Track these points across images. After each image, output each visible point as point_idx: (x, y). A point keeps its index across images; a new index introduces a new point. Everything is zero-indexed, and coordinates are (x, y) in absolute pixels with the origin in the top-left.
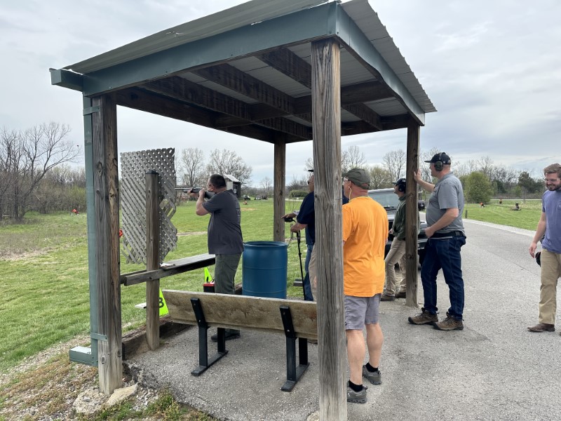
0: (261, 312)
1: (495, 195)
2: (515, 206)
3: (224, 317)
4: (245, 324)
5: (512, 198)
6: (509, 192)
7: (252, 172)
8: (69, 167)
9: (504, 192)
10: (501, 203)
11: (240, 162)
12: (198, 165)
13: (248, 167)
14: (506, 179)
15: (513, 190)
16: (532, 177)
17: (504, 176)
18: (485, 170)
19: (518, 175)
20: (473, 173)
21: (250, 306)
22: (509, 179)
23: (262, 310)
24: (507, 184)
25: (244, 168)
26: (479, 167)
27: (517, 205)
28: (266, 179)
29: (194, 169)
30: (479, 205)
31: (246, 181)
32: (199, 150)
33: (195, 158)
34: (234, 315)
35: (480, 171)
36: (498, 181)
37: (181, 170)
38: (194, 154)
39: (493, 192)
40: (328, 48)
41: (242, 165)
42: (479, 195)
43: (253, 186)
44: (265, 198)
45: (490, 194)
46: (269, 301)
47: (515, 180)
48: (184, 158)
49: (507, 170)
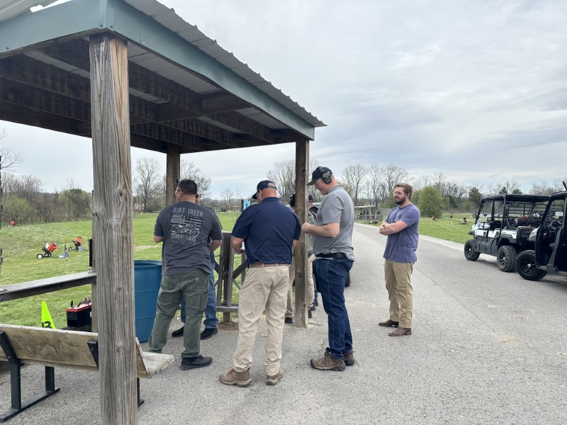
0: (71, 347)
1: (447, 209)
2: (462, 220)
3: (35, 352)
4: (58, 360)
5: (463, 212)
6: (460, 207)
7: (211, 184)
8: (12, 176)
9: (455, 207)
10: (451, 217)
11: (198, 173)
12: (154, 175)
13: (207, 179)
14: (458, 194)
15: (464, 204)
16: (481, 193)
17: (456, 191)
18: (438, 185)
19: (468, 191)
20: (427, 188)
21: (59, 341)
22: (461, 195)
23: (71, 345)
24: (459, 199)
25: (203, 179)
26: (433, 183)
27: (465, 219)
28: (227, 190)
29: (149, 179)
30: (431, 219)
31: (205, 192)
32: (155, 160)
33: (150, 168)
34: (44, 350)
35: (434, 186)
36: (450, 196)
37: (136, 180)
38: (150, 164)
39: (444, 207)
40: (104, 43)
41: (201, 176)
42: (431, 210)
43: (213, 198)
44: (225, 211)
45: (441, 208)
46: (77, 335)
47: (466, 195)
48: (140, 168)
49: (458, 185)
